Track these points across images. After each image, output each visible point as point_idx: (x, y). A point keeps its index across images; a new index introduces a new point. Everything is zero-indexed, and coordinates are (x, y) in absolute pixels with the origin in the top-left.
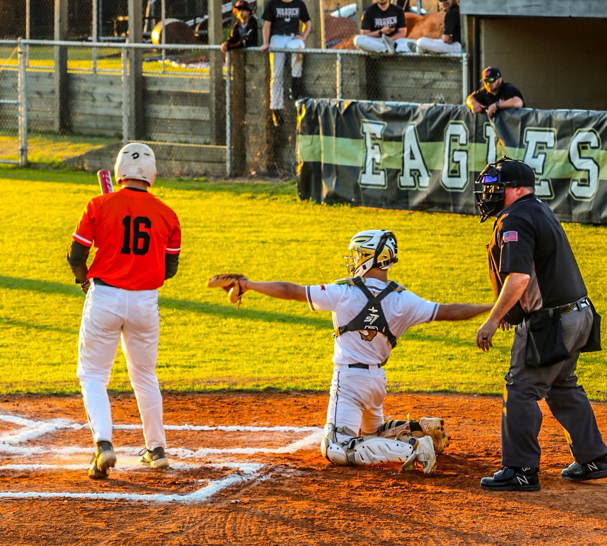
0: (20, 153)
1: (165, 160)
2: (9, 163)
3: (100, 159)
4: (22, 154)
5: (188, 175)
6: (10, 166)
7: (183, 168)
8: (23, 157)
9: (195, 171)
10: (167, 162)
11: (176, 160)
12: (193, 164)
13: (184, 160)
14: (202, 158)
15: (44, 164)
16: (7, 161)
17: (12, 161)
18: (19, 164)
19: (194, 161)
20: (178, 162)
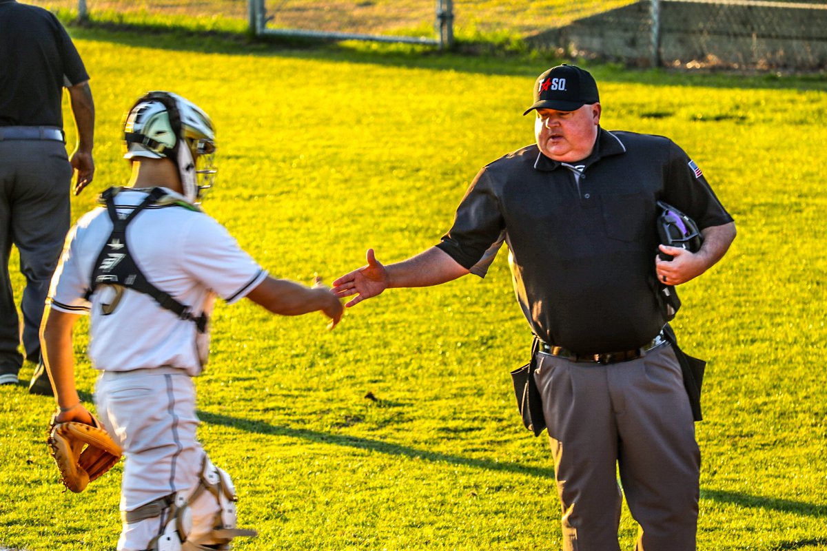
0: (438, 22)
1: (736, 35)
2: (418, 43)
3: (601, 35)
4: (442, 25)
5: (785, 67)
6: (419, 49)
7: (774, 52)
8: (445, 31)
9: (799, 58)
10: (741, 40)
11: (761, 36)
12: (795, 43)
13: (777, 37)
14: (815, 30)
15: (486, 44)
16: (411, 39)
17: (423, 39)
18: (435, 44)
19: (797, 38)
20: (763, 41)
